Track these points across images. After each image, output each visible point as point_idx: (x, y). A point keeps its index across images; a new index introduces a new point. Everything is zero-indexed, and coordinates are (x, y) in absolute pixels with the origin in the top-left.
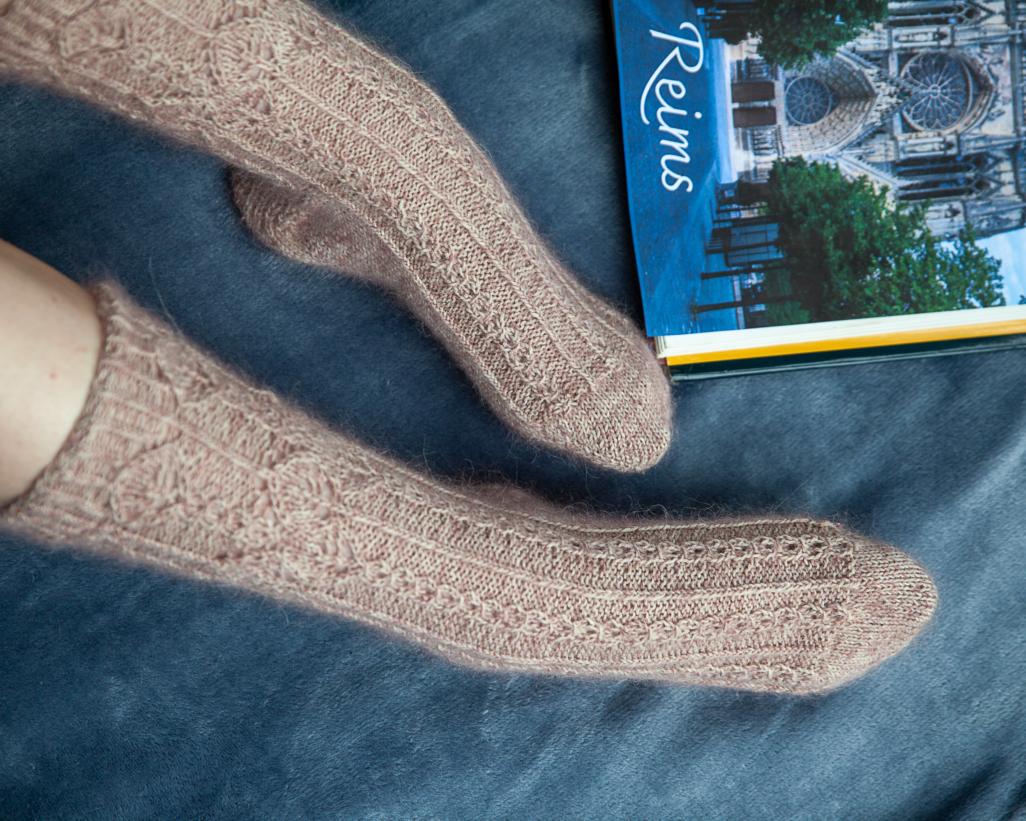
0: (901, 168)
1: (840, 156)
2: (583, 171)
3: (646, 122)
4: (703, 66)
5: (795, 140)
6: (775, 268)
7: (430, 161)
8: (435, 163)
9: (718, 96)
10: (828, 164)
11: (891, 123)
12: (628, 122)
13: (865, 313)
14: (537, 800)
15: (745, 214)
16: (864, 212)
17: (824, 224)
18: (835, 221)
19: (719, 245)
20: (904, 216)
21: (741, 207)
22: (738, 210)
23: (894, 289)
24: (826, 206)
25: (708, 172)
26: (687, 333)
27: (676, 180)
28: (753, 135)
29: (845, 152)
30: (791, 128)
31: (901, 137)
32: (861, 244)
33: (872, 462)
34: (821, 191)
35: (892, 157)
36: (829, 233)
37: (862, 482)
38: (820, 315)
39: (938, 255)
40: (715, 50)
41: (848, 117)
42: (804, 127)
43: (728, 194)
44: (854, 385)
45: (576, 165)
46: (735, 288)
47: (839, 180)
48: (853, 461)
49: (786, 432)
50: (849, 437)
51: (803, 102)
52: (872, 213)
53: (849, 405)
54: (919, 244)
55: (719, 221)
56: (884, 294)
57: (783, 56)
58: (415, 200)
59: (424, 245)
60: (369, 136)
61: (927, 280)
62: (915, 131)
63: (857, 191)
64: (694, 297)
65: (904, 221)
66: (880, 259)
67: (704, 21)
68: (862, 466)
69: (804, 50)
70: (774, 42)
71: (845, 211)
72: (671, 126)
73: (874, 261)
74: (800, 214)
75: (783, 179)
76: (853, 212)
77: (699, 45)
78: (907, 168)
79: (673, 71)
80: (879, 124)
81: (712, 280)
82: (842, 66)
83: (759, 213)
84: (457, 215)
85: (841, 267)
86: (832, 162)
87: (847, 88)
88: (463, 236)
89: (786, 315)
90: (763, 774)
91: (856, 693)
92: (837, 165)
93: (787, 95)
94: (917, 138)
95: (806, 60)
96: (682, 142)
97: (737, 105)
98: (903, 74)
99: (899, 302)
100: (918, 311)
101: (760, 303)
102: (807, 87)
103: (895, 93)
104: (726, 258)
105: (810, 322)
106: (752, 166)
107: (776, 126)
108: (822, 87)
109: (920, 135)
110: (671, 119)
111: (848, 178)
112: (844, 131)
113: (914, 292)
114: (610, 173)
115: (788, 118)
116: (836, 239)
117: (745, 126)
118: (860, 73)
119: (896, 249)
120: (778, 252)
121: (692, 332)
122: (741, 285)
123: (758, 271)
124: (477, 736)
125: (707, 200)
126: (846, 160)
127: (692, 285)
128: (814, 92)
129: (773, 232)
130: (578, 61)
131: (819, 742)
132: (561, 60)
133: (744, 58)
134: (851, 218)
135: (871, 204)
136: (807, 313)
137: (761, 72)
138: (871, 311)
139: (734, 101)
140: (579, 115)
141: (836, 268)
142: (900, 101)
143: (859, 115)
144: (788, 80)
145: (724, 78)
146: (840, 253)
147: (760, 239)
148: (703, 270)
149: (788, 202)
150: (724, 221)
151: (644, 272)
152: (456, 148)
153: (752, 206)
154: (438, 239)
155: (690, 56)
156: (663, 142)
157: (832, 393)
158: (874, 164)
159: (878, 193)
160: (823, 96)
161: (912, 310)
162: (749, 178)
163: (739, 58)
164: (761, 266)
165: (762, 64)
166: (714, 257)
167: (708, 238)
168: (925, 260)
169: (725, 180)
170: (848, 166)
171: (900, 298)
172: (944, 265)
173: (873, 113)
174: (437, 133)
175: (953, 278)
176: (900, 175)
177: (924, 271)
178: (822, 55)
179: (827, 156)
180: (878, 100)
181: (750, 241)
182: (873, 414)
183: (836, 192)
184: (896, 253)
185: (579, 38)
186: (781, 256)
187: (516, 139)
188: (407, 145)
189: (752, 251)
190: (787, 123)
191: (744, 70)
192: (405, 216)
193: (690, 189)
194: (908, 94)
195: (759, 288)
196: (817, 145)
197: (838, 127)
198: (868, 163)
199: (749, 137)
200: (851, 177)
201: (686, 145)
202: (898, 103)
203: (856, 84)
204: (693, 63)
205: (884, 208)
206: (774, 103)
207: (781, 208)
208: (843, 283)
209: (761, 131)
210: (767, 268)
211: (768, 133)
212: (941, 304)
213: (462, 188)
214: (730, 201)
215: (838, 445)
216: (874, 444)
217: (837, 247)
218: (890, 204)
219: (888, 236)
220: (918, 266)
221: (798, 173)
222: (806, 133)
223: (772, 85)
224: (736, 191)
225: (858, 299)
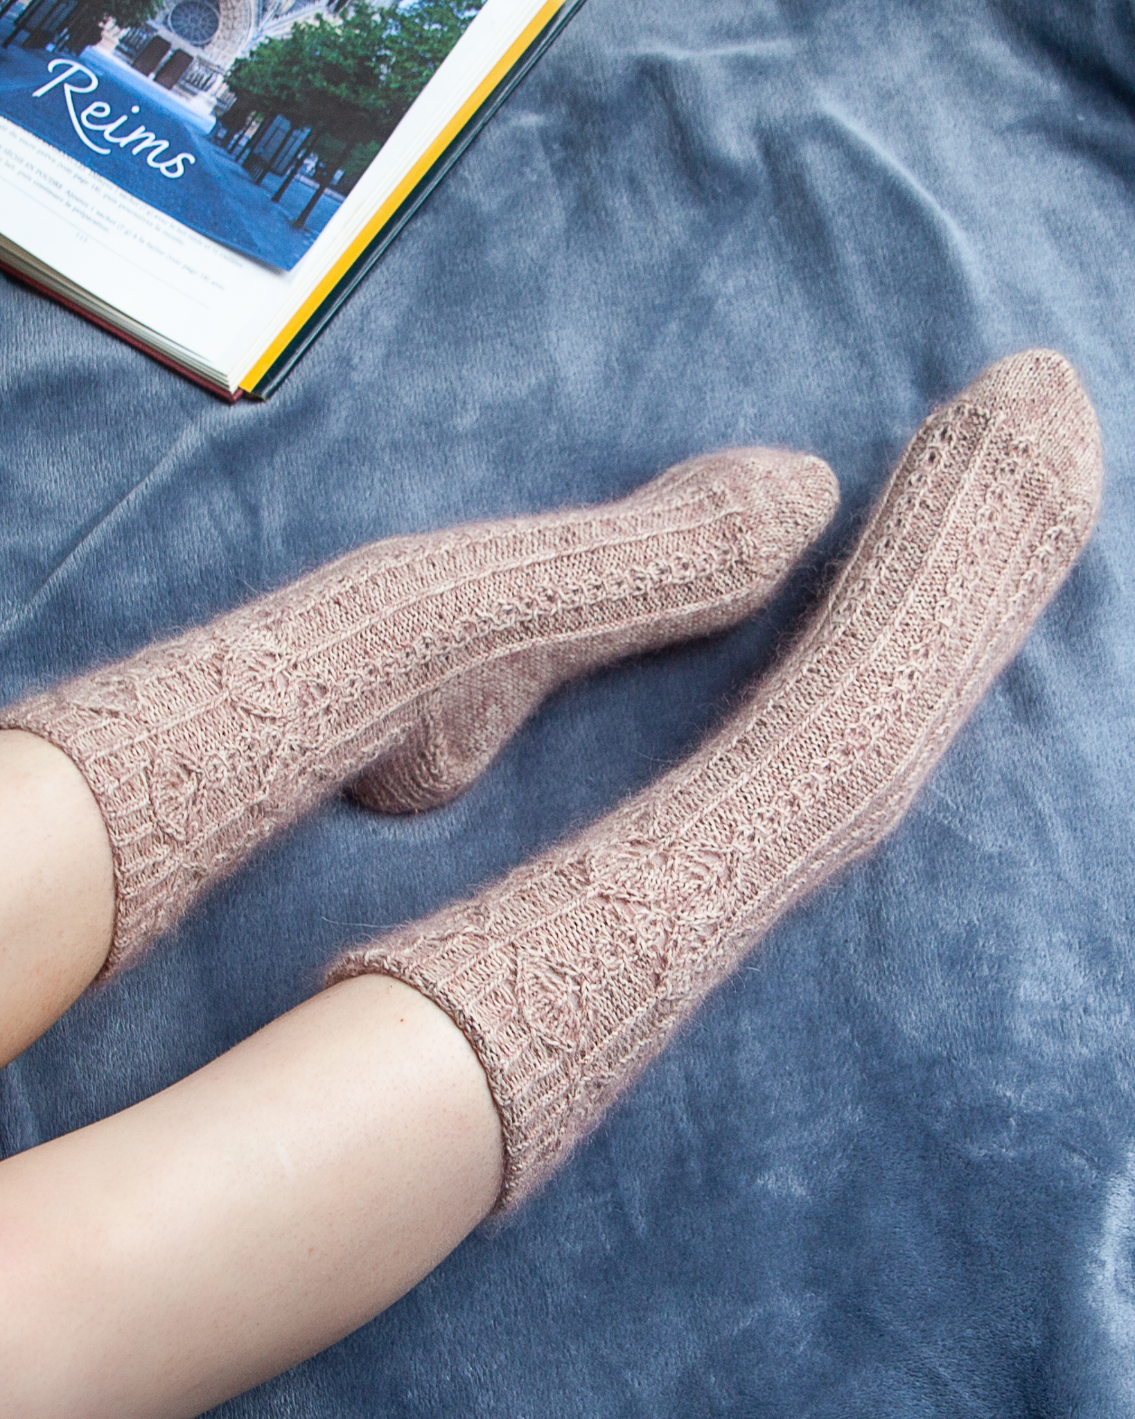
1: (262, 31)
3: (106, 152)
4: (98, 77)
5: (219, 53)
6: (314, 141)
9: (132, 83)
10: (261, 44)
13: (410, 100)
15: (250, 133)
16: (324, 44)
17: (308, 80)
18: (314, 71)
19: (259, 171)
20: (354, 18)
21: (241, 132)
22: (241, 137)
23: (408, 65)
24: (295, 69)
25: (190, 136)
26: (310, 243)
27: (175, 165)
28: (188, 81)
29: (262, 24)
30: (207, 48)
32: (349, 65)
34: (280, 63)
36: (319, 82)
38: (384, 135)
39: (407, 15)
40: (91, 59)
42: (215, 38)
43: (222, 133)
46: (305, 183)
47: (281, 46)
51: (194, 26)
52: (330, 40)
54: (387, 23)
55: (239, 157)
56: (407, 75)
57: (141, 13)
61: (421, 36)
63: (302, 38)
64: (286, 218)
65: (357, 21)
66: (374, 59)
67: (61, 50)
70: (124, 11)
71: (312, 58)
72: (126, 135)
73: (372, 64)
74: (285, 92)
75: (245, 85)
76: (318, 53)
77: (77, 67)
79: (81, 102)
81: (284, 195)
83: (257, 122)
85: (356, 92)
86: (262, 39)
89: (362, 159)
92: (267, 38)
93: (177, 33)
96: (147, 138)
97: (152, 75)
99: (422, 68)
100: (442, 60)
101: (334, 172)
102: (183, 14)
104: (274, 172)
105: (382, 145)
106: (214, 101)
107: (195, 59)
110: (122, 132)
111: (285, 37)
112: (244, 12)
113: (423, 52)
115: (196, 46)
116: (329, 81)
117: (175, 81)
119: (376, 42)
120: (303, 130)
121: (314, 238)
122: (307, 176)
123: (306, 156)
125: (213, 153)
126: (270, 28)
127: (275, 213)
128: (191, 12)
129: (283, 123)
133: (117, 42)
134: (321, 58)
135: (323, 35)
136: (373, 143)
137: (140, 38)
139: (147, 74)
141: (353, 96)
144: (165, 23)
145: (121, 68)
146: (343, 86)
147: (280, 136)
148: (269, 196)
149: (267, 95)
150: (242, 152)
151: (233, 241)
153: (247, 123)
155: (80, 80)
156: (136, 151)
158: (291, 10)
159: (317, 24)
160: (201, 7)
161: (437, 64)
162: (222, 109)
163: (113, 47)
164: (304, 151)
165: (134, 33)
166: (266, 181)
167: (246, 175)
168: (403, 27)
169: (208, 129)
170: (276, 30)
171: (420, 65)
172: (419, 15)
175: (436, 17)
177: (413, 34)
179: (254, 39)
181: (275, 144)
183: (289, 53)
184: (379, 45)
186: (307, 131)
189: (286, 148)
190: (200, 49)
191: (128, 49)
193: (192, 160)
195: (321, 165)
196: (238, 40)
197: (237, 14)
198: (286, 14)
199: (188, 86)
200: (286, 34)
201: (152, 136)
204: (89, 82)
205: (333, 29)
206: (175, 47)
207: (268, 103)
208: (370, 99)
209: (190, 73)
210: (309, 147)
211: (196, 68)
212: (451, 39)
214: (229, 137)
217: (337, 84)
218: (335, 21)
219: (360, 41)
220: (404, 35)
221: (250, 71)
222: (222, 41)
223: (159, 38)
224: (224, 127)
225: (396, 96)
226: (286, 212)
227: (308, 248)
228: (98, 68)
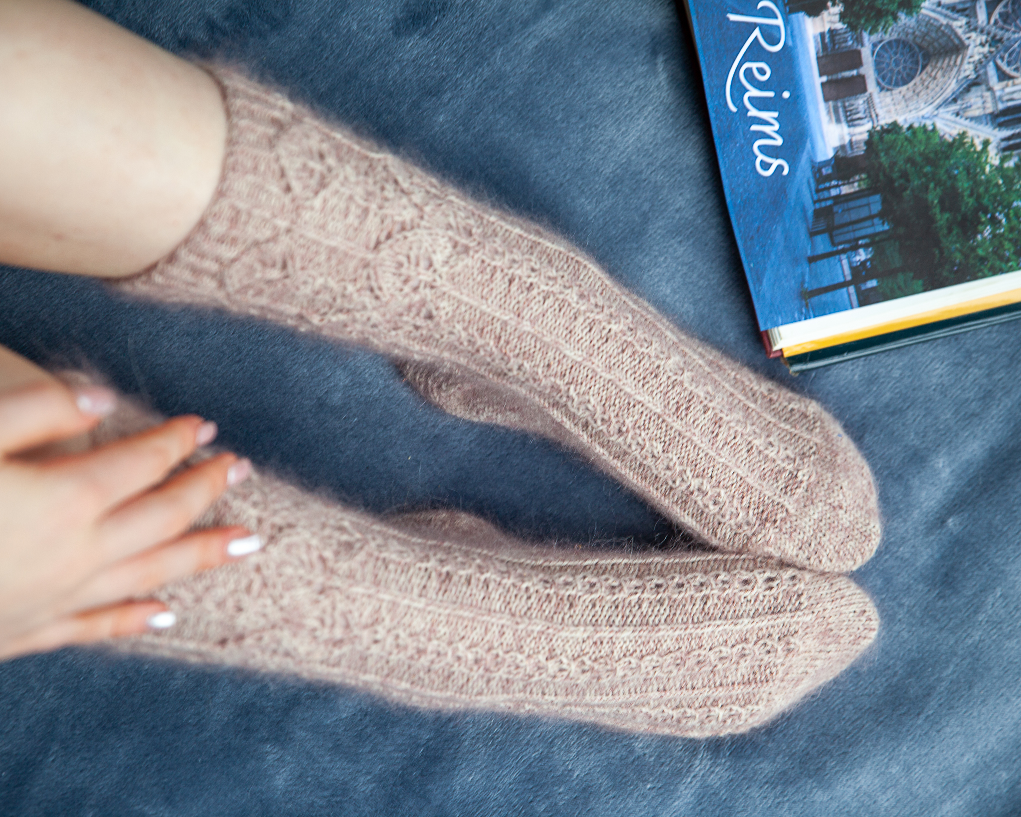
0: (1001, 118)
1: (936, 116)
3: (734, 109)
5: (888, 105)
6: (883, 240)
7: (594, 342)
8: (600, 342)
9: (804, 72)
10: (925, 126)
11: (986, 73)
12: (716, 112)
13: (980, 274)
14: (702, 810)
15: (846, 190)
16: (967, 169)
17: (927, 188)
18: (938, 183)
19: (822, 225)
20: (1008, 168)
21: (840, 183)
22: (837, 186)
23: (1007, 245)
24: (927, 169)
25: (803, 152)
26: (800, 320)
27: (770, 165)
28: (844, 107)
29: (941, 110)
30: (883, 93)
31: (997, 86)
32: (968, 203)
33: (1000, 426)
34: (921, 154)
35: (990, 109)
36: (933, 197)
38: (934, 283)
40: (796, 25)
41: (940, 73)
42: (896, 91)
43: (826, 171)
44: (973, 349)
45: (665, 161)
46: (843, 268)
47: (937, 140)
49: (908, 407)
50: (974, 403)
51: (893, 65)
52: (975, 170)
53: (970, 370)
55: (819, 201)
56: (998, 252)
57: (866, 21)
58: (584, 384)
59: (599, 422)
60: (532, 331)
62: (1011, 78)
63: (958, 149)
64: (803, 282)
65: (1010, 173)
66: (989, 216)
68: (990, 432)
69: (887, 12)
70: (856, 8)
71: (947, 171)
72: (760, 109)
73: (983, 219)
74: (902, 181)
75: (880, 147)
76: (956, 172)
77: (779, 22)
78: (1006, 118)
79: (756, 53)
80: (973, 76)
81: (820, 263)
82: (929, 22)
83: (859, 186)
84: (628, 390)
85: (950, 230)
86: (929, 123)
87: (936, 44)
88: (637, 407)
89: (899, 288)
90: (926, 755)
91: (1011, 662)
92: (934, 125)
93: (876, 61)
94: (1014, 85)
95: (891, 22)
96: (771, 124)
97: (824, 79)
98: (992, 21)
99: (1013, 257)
101: (871, 278)
102: (894, 49)
103: (987, 42)
104: (831, 238)
105: (924, 290)
106: (847, 140)
107: (867, 94)
108: (910, 47)
109: (1017, 81)
111: (947, 137)
112: (937, 89)
114: (700, 165)
115: (878, 84)
116: (942, 202)
117: (836, 99)
118: (948, 26)
119: (1005, 203)
120: (883, 223)
121: (806, 319)
122: (850, 263)
123: (865, 246)
124: (632, 752)
125: (805, 180)
126: (943, 119)
127: (799, 271)
128: (902, 54)
129: (875, 203)
130: (654, 53)
131: (979, 716)
132: (636, 54)
133: (826, 29)
134: (954, 178)
135: (974, 160)
136: (920, 282)
137: (846, 41)
138: (986, 271)
139: (821, 75)
140: (661, 108)
141: (945, 231)
142: (993, 49)
143: (951, 70)
144: (875, 45)
145: (808, 53)
146: (947, 215)
147: (864, 213)
148: (809, 253)
149: (888, 171)
150: (825, 199)
151: (749, 265)
152: (617, 319)
153: (851, 180)
154: (612, 415)
155: (771, 35)
156: (754, 128)
157: (951, 360)
158: (972, 119)
159: (979, 148)
160: (913, 56)
162: (846, 152)
163: (822, 30)
164: (867, 241)
165: (845, 33)
166: (819, 239)
167: (811, 220)
170: (946, 125)
171: (1015, 253)
173: (966, 66)
174: (599, 310)
176: (1001, 125)
178: (907, 14)
179: (923, 117)
180: (969, 52)
181: (854, 216)
182: (997, 377)
183: (936, 153)
184: (1004, 207)
185: (652, 30)
186: (886, 227)
188: (570, 332)
189: (857, 226)
190: (878, 89)
191: (828, 43)
192: (576, 399)
193: (786, 172)
194: (1000, 40)
195: (868, 263)
196: (912, 107)
197: (931, 86)
198: (966, 119)
199: (841, 110)
200: (950, 135)
201: (777, 126)
202: (991, 52)
203: (945, 39)
205: (986, 162)
206: (862, 71)
207: (881, 177)
208: (954, 247)
209: (852, 102)
210: (874, 242)
211: (860, 102)
213: (629, 360)
214: (829, 178)
215: (963, 413)
216: (1001, 407)
217: (943, 210)
218: (993, 158)
219: (994, 191)
221: (895, 140)
222: (900, 97)
223: (859, 53)
224: (833, 168)
225: (972, 261)
226: (807, 278)
227: (794, 321)
228: (793, 36)
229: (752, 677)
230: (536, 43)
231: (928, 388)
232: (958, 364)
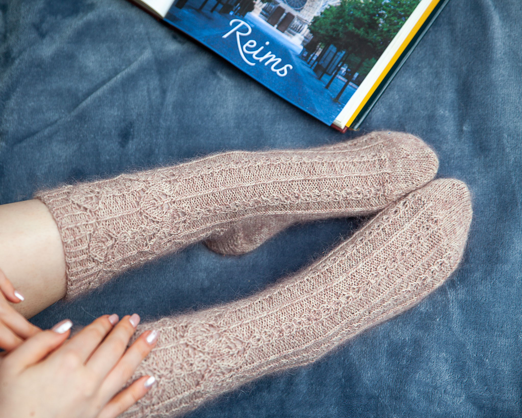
2: (253, 102)
3: (254, 64)
4: (252, 28)
5: (307, 13)
6: (347, 58)
9: (267, 30)
10: (326, 9)
12: (248, 71)
13: (392, 37)
15: (318, 54)
16: (355, 8)
17: (346, 27)
18: (349, 22)
19: (320, 73)
21: (314, 53)
22: (314, 55)
23: (393, 18)
25: (291, 56)
26: (341, 110)
27: (284, 70)
28: (292, 28)
30: (301, 12)
32: (365, 19)
34: (334, 18)
36: (351, 28)
37: (456, 90)
38: (378, 54)
40: (249, 19)
42: (305, 7)
43: (305, 55)
44: (417, 63)
46: (341, 79)
47: (335, 9)
48: (445, 87)
52: (357, 5)
55: (312, 66)
56: (392, 24)
61: (400, 3)
63: (345, 5)
64: (331, 97)
66: (377, 15)
67: (236, 14)
71: (348, 15)
72: (263, 56)
73: (376, 18)
74: (335, 33)
75: (317, 29)
76: (352, 12)
77: (243, 23)
79: (244, 40)
81: (331, 85)
83: (321, 48)
85: (367, 33)
86: (326, 6)
89: (367, 67)
92: (329, 5)
93: (288, 4)
96: (271, 57)
97: (276, 26)
99: (399, 20)
100: (409, 16)
101: (354, 74)
104: (327, 74)
105: (377, 61)
106: (303, 38)
107: (296, 17)
110: (261, 54)
111: (337, 4)
113: (401, 11)
115: (297, 10)
116: (356, 27)
117: (286, 29)
119: (379, 6)
120: (341, 53)
121: (343, 108)
122: (342, 76)
123: (342, 65)
125: (301, 64)
127: (326, 94)
129: (333, 49)
130: (214, 73)
132: (209, 79)
133: (261, 10)
134: (353, 15)
136: (373, 59)
137: (271, 8)
139: (273, 26)
140: (233, 88)
141: (366, 35)
145: (262, 23)
146: (362, 29)
147: (331, 55)
148: (324, 85)
149: (327, 34)
150: (314, 63)
151: (306, 109)
153: (317, 49)
155: (244, 30)
156: (266, 64)
161: (406, 18)
162: (306, 42)
163: (260, 12)
164: (341, 63)
165: (269, 5)
166: (323, 78)
167: (315, 75)
169: (299, 52)
171: (398, 19)
179: (323, 6)
181: (329, 59)
183: (339, 13)
184: (380, 8)
185: (207, 66)
186: (344, 52)
187: (222, 117)
189: (333, 62)
190: (298, 12)
191: (266, 13)
193: (291, 67)
195: (349, 70)
196: (315, 7)
199: (292, 31)
201: (274, 56)
204: (247, 30)
206: (287, 11)
207: (327, 38)
208: (374, 37)
209: (293, 24)
210: (344, 61)
211: (296, 22)
212: (414, 5)
214: (308, 56)
215: (433, 88)
216: (446, 73)
217: (359, 28)
219: (371, 6)
220: (392, 3)
221: (320, 22)
222: (308, 8)
223: (280, 7)
224: (307, 51)
225: (385, 35)
226: (331, 95)
227: (339, 112)
228: (252, 23)
229: (432, 243)
230: (171, 107)
231: (413, 91)
232: (417, 73)
